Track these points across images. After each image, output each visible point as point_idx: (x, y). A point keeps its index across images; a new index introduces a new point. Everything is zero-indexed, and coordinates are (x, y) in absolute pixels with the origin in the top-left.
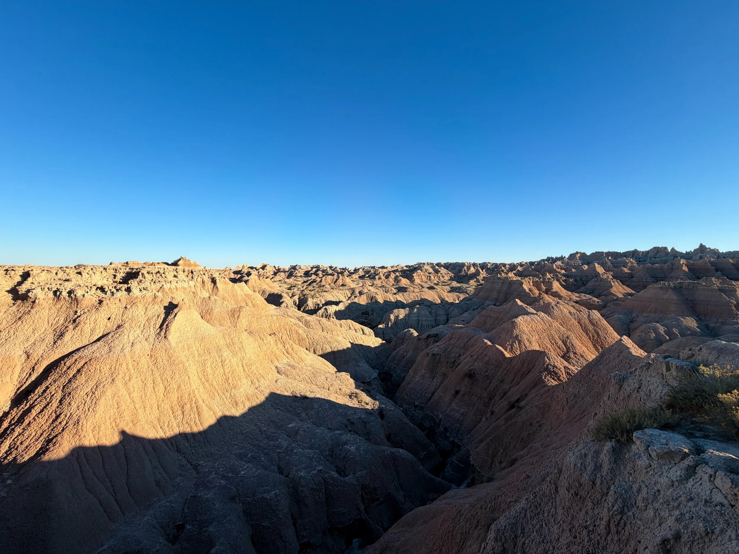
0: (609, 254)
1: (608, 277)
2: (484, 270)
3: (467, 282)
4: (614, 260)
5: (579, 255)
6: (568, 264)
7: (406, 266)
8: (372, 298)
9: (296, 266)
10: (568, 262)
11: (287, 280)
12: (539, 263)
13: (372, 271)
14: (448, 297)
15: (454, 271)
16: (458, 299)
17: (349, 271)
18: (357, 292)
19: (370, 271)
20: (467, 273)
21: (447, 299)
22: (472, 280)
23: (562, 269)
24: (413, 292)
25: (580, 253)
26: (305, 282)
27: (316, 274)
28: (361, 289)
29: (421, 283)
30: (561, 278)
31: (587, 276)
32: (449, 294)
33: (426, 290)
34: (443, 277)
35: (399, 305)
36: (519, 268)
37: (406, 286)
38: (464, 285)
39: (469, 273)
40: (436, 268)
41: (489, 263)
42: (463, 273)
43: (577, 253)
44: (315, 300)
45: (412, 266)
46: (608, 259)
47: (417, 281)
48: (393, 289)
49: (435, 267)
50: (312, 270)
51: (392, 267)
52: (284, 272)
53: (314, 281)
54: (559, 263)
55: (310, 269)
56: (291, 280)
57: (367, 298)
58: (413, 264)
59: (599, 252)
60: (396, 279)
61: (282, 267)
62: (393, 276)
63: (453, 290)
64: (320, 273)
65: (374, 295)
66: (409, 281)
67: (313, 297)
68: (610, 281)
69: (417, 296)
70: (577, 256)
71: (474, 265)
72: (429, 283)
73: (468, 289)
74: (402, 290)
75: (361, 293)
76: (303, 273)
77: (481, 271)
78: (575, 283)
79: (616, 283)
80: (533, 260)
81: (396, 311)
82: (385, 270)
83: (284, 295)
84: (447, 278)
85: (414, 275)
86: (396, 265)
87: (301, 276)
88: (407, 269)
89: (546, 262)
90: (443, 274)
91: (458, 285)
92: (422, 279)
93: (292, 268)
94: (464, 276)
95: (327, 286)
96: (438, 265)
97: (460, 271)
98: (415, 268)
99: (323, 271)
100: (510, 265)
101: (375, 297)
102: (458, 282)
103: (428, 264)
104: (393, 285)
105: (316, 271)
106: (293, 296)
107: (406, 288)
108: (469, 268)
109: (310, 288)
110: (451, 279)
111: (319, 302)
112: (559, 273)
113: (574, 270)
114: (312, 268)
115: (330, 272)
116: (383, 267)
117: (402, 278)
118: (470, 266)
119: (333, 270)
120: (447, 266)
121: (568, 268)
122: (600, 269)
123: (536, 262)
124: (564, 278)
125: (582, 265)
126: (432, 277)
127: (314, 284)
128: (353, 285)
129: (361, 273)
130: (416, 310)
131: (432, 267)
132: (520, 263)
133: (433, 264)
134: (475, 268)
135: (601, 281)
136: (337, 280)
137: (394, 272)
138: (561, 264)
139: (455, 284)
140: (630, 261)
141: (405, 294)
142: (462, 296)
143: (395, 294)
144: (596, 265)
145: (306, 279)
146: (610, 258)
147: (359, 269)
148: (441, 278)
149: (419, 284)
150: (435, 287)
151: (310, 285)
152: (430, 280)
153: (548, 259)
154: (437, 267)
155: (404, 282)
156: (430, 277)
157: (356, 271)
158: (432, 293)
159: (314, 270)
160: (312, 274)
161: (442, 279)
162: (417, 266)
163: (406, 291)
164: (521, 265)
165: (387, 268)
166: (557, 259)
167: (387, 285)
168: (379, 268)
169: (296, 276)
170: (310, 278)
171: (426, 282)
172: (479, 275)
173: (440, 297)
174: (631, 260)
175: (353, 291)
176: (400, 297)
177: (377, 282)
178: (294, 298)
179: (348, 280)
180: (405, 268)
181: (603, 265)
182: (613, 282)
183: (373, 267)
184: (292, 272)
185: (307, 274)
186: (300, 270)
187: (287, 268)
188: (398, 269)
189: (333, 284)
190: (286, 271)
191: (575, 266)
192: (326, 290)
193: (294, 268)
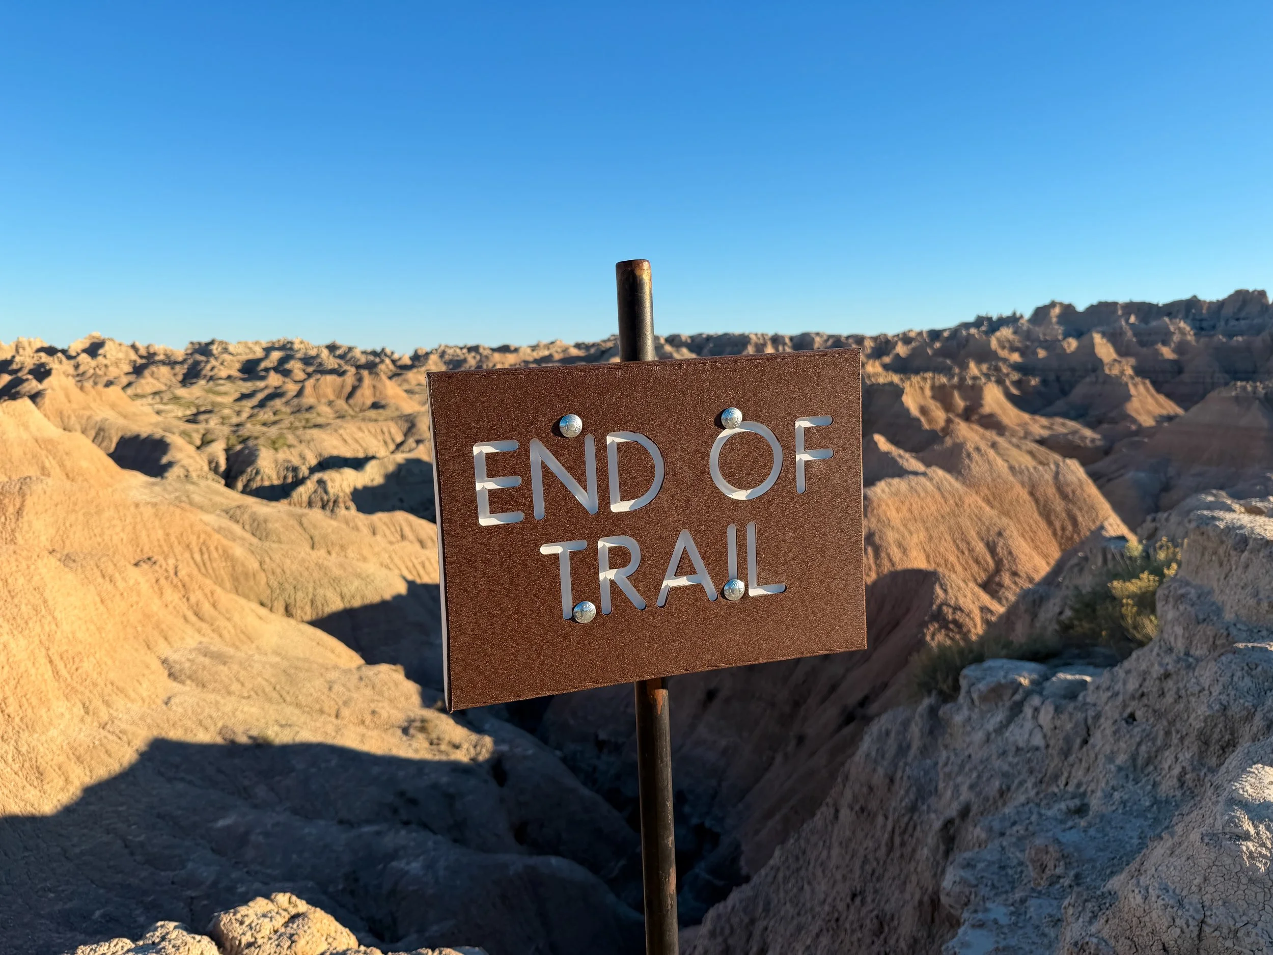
0: (1130, 308)
1: (1122, 372)
4: (1142, 326)
5: (1057, 310)
6: (1028, 336)
7: (578, 346)
9: (212, 343)
10: (1027, 331)
12: (955, 332)
17: (394, 362)
19: (465, 361)
23: (1013, 349)
25: (1060, 305)
26: (244, 397)
27: (281, 368)
30: (1007, 375)
31: (1073, 370)
36: (902, 350)
40: (667, 349)
43: (1052, 305)
45: (593, 345)
46: (1127, 321)
49: (664, 345)
51: (534, 348)
52: (170, 362)
53: (277, 394)
54: (1005, 333)
55: (259, 353)
56: (196, 392)
59: (1105, 304)
64: (295, 366)
67: (274, 445)
68: (1127, 384)
70: (1052, 314)
76: (238, 366)
78: (1045, 389)
79: (1142, 389)
80: (938, 326)
83: (175, 439)
86: (545, 341)
87: (229, 377)
89: (973, 331)
93: (196, 351)
95: (324, 409)
99: (307, 361)
100: (875, 339)
105: (283, 361)
109: (266, 415)
111: (297, 462)
112: (1005, 360)
113: (1042, 353)
114: (268, 350)
115: (331, 362)
116: (506, 349)
118: (765, 344)
119: (341, 357)
120: (699, 345)
121: (1029, 347)
122: (1104, 350)
123: (945, 330)
124: (1015, 376)
125: (1064, 338)
127: (278, 403)
128: (406, 406)
132: (904, 334)
134: (777, 350)
135: (1104, 383)
136: (355, 389)
137: (540, 362)
138: (1011, 337)
140: (1178, 328)
144: (1097, 338)
145: (247, 387)
146: (1132, 319)
147: (427, 354)
151: (262, 404)
153: (979, 322)
157: (418, 359)
159: (276, 355)
160: (267, 370)
162: (610, 345)
164: (906, 339)
165: (516, 350)
166: (1003, 322)
168: (494, 350)
169: (211, 378)
170: (261, 384)
174: (1180, 324)
178: (210, 450)
179: (392, 390)
180: (574, 352)
181: (1114, 338)
182: (1135, 385)
183: (475, 349)
184: (197, 363)
185: (250, 369)
186: (226, 357)
187: (179, 349)
188: (551, 356)
189: (341, 403)
190: (176, 363)
191: (1046, 341)
192: (319, 420)
193: (204, 349)
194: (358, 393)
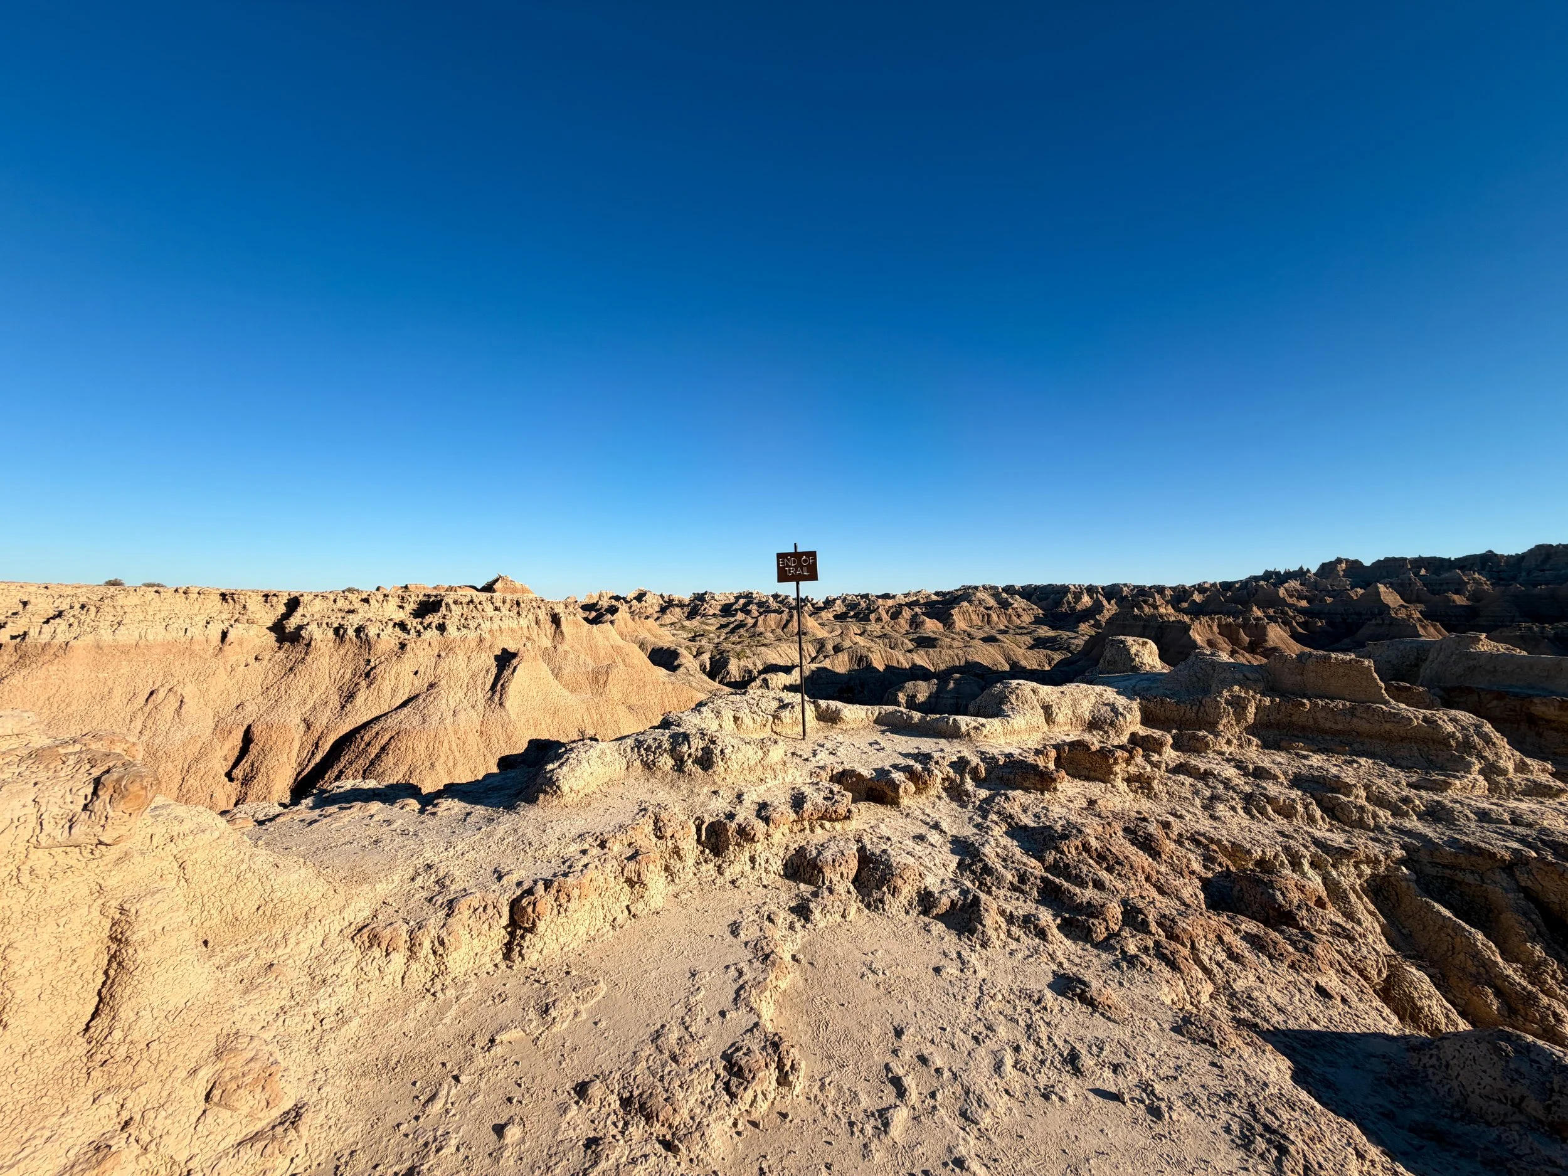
0: (1419, 562)
1: (1410, 616)
2: (1113, 602)
3: (1073, 628)
4: (1434, 577)
5: (1344, 565)
6: (1315, 586)
7: (937, 594)
8: (861, 659)
9: (706, 593)
10: (1316, 582)
11: (687, 623)
12: (1245, 584)
13: (863, 605)
14: (1026, 658)
15: (1044, 603)
16: (1050, 664)
17: (813, 605)
18: (829, 647)
20: (1073, 609)
21: (1023, 663)
22: (1084, 622)
23: (1300, 597)
24: (951, 647)
25: (1347, 561)
26: (722, 626)
28: (839, 640)
29: (968, 629)
30: (1294, 618)
31: (1359, 614)
32: (1030, 652)
33: (977, 643)
34: (1019, 616)
35: (918, 673)
36: (1197, 597)
37: (934, 636)
38: (1065, 634)
39: (1079, 607)
40: (1003, 597)
41: (1125, 585)
42: (1064, 608)
43: (1339, 561)
44: (742, 663)
45: (949, 593)
46: (1417, 574)
47: (960, 623)
48: (906, 641)
49: (1000, 594)
50: (736, 602)
51: (906, 596)
52: (681, 605)
53: (742, 625)
54: (1294, 584)
55: (732, 600)
56: (695, 623)
57: (850, 660)
58: (952, 589)
59: (1394, 559)
60: (915, 622)
61: (676, 596)
62: (907, 613)
63: (1039, 643)
64: (753, 608)
65: (865, 652)
66: (940, 625)
67: (738, 656)
68: (1414, 625)
69: (957, 656)
70: (1339, 568)
71: (1091, 590)
72: (987, 628)
73: (1073, 641)
74: (926, 643)
75: (837, 649)
76: (719, 607)
77: (1105, 602)
78: (1330, 629)
79: (1432, 630)
80: (1230, 579)
81: (909, 685)
82: (890, 602)
83: (682, 651)
84: (1027, 619)
85: (955, 611)
86: (914, 591)
87: (714, 614)
88: (939, 599)
89: (1262, 583)
90: (1020, 610)
91: (1052, 633)
92: (971, 620)
93: (696, 598)
94: (1066, 615)
95: (769, 634)
96: (1009, 590)
97: (1059, 603)
98: (956, 598)
99: (760, 604)
101: (866, 657)
102: (1053, 628)
103: (984, 587)
104: (908, 633)
105: (746, 605)
106: (699, 653)
107: (936, 639)
108: (1078, 596)
109: (734, 638)
110: (1038, 621)
111: (751, 667)
112: (1291, 606)
113: (1329, 600)
115: (774, 605)
116: (886, 596)
117: (927, 620)
118: (1081, 593)
119: (780, 602)
120: (1028, 593)
121: (1316, 596)
122: (1389, 597)
124: (1301, 619)
125: (1352, 588)
126: (995, 617)
127: (742, 631)
128: (821, 633)
129: (839, 608)
130: (952, 685)
131: (993, 595)
133: (997, 588)
134: (1091, 597)
135: (1391, 624)
136: (788, 622)
137: (910, 605)
138: (1299, 587)
139: (1045, 631)
140: (1474, 579)
141: (931, 651)
142: (1057, 657)
143: (910, 651)
144: (1382, 588)
145: (724, 621)
146: (1423, 572)
147: (835, 600)
148: (1014, 618)
149: (965, 632)
150: (999, 637)
151: (732, 631)
152: (989, 622)
153: (1268, 576)
154: (1004, 595)
155: (931, 626)
156: (989, 616)
157: (829, 603)
158: (990, 649)
159: (742, 601)
160: (736, 610)
161: (1018, 622)
162: (960, 593)
163: (934, 646)
164: (1201, 588)
165: (894, 597)
166: (1289, 575)
167: (894, 634)
168: (878, 597)
169: (704, 615)
170: (732, 619)
171: (981, 628)
172: (1102, 611)
173: (1008, 659)
174: (1476, 575)
175: (821, 645)
176: (921, 659)
177: (874, 627)
178: (701, 658)
179: (811, 623)
180: (934, 598)
181: (1402, 589)
182: (1424, 627)
183: (866, 596)
184: (697, 606)
185: (727, 610)
186: (713, 602)
187: (687, 598)
188: (918, 600)
189: (779, 631)
190: (685, 605)
191: (1334, 590)
192: (766, 641)
193: (700, 598)
194: (790, 625)
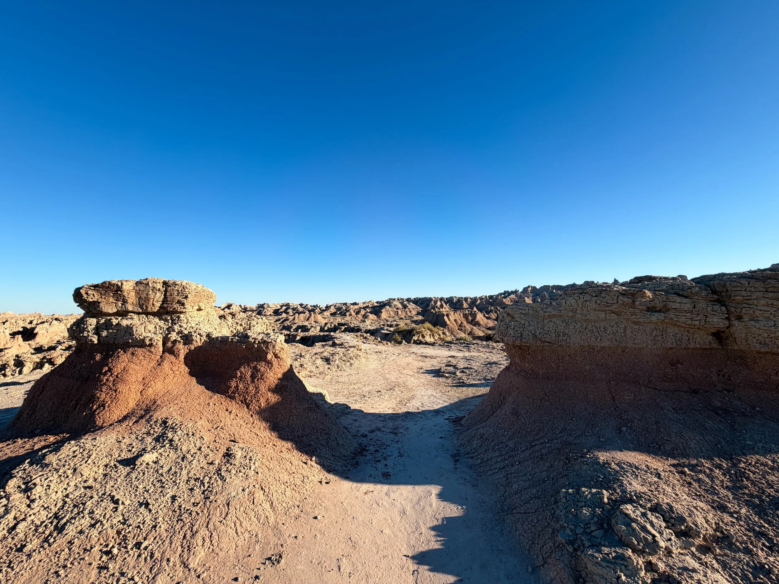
19: (342, 308)
27: (286, 312)
100: (471, 299)
114: (282, 306)
123: (494, 295)
132: (481, 297)
